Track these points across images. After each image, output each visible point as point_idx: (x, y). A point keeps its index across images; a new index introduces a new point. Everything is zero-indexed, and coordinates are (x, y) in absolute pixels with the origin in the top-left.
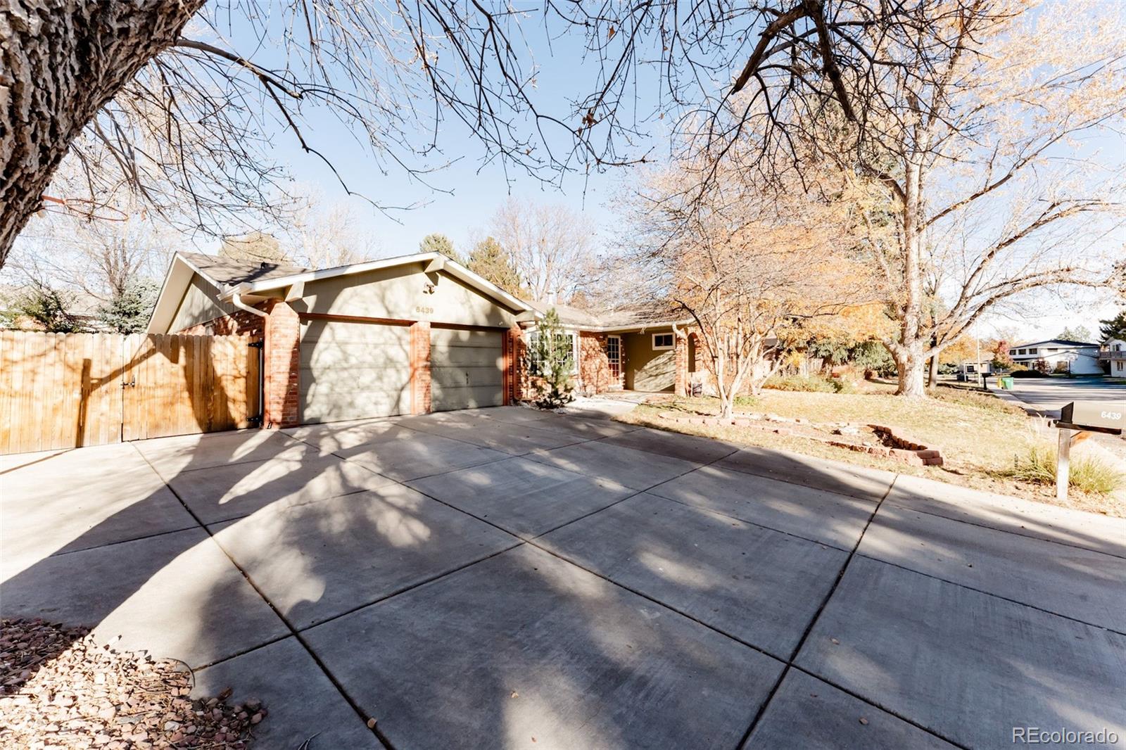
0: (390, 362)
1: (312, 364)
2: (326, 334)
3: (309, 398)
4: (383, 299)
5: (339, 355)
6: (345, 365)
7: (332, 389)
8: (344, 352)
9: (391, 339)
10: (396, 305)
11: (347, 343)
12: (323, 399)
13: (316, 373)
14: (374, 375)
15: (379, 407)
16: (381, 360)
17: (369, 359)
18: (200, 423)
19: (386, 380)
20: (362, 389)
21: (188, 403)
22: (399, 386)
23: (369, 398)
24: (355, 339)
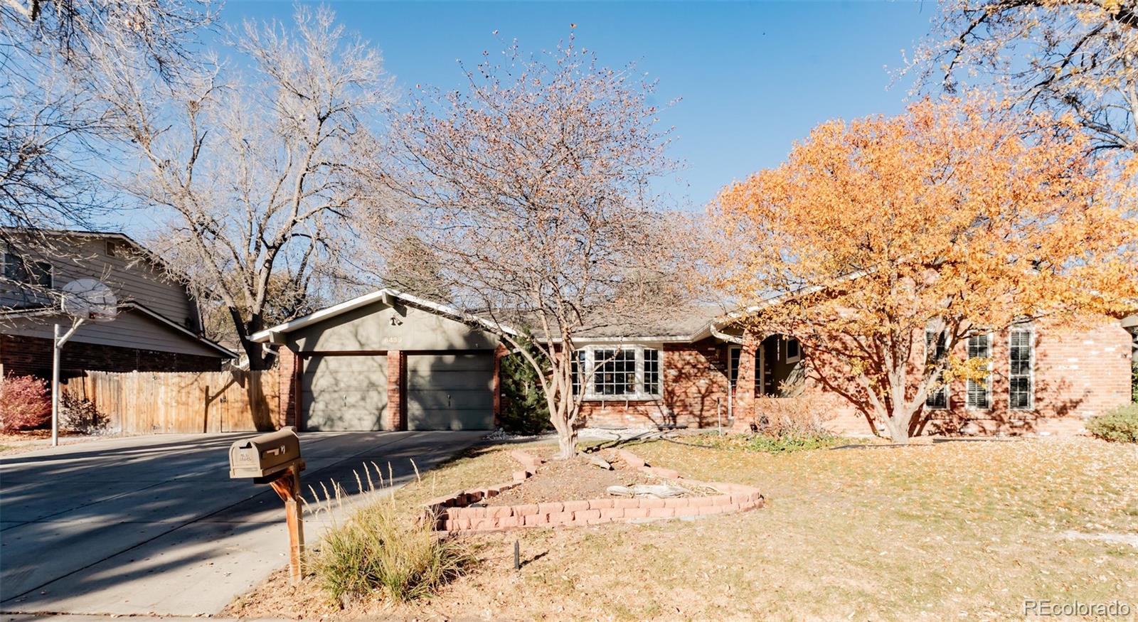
0: (372, 385)
1: (313, 387)
2: (322, 364)
3: (311, 412)
4: (356, 336)
5: (333, 381)
6: (336, 389)
7: (327, 407)
8: (335, 379)
9: (373, 366)
10: (368, 338)
11: (337, 372)
12: (320, 413)
13: (315, 395)
14: (359, 397)
15: (362, 422)
16: (365, 384)
17: (354, 383)
18: (256, 425)
19: (368, 400)
20: (349, 407)
21: (250, 412)
22: (380, 406)
23: (354, 414)
24: (344, 369)
